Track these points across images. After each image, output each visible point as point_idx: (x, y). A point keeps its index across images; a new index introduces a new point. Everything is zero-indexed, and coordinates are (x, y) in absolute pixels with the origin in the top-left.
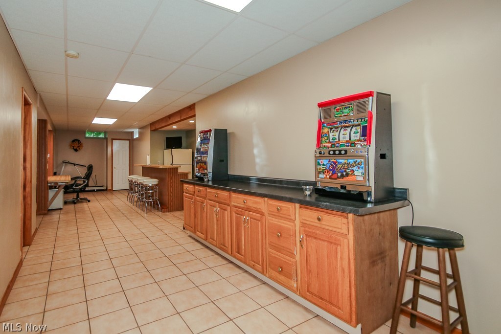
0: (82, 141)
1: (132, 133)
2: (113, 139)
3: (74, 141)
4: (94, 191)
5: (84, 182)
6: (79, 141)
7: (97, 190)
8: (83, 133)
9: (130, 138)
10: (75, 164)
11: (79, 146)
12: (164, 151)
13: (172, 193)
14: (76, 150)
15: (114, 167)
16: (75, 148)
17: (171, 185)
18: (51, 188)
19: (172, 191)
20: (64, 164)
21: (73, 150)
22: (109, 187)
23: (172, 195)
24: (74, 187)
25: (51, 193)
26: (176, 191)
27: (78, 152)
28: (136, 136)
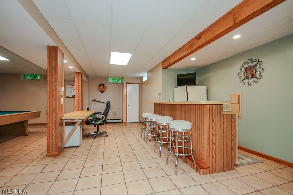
0: (106, 85)
1: (141, 78)
2: (127, 83)
3: (101, 85)
4: (114, 122)
5: (103, 118)
6: (104, 85)
7: (116, 122)
8: (107, 79)
9: (140, 82)
10: (100, 102)
11: (104, 89)
12: (175, 89)
13: (214, 144)
14: (102, 92)
15: (128, 105)
16: (101, 90)
17: (214, 132)
18: (68, 124)
19: (214, 141)
20: (93, 102)
21: (100, 92)
22: (125, 121)
23: (214, 147)
24: (93, 122)
25: (68, 130)
26: (220, 141)
27: (103, 93)
28: (145, 79)
